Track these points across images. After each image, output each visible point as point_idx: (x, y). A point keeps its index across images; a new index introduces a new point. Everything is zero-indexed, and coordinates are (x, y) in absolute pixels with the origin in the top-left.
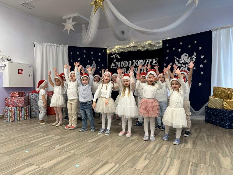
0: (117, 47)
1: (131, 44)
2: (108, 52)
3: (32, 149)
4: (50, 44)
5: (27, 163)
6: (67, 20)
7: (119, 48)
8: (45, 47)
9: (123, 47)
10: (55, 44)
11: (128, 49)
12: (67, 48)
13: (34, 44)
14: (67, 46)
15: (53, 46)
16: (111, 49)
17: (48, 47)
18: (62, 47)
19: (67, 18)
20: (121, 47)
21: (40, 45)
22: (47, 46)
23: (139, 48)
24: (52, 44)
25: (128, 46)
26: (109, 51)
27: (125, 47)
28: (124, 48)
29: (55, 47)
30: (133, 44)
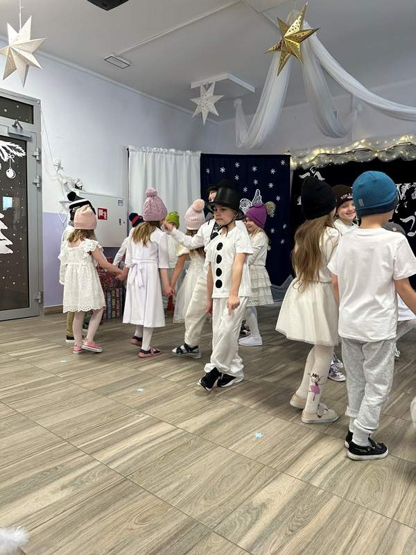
0: (316, 152)
1: (356, 144)
2: (293, 164)
3: (150, 386)
4: (161, 149)
5: (148, 416)
6: (202, 90)
7: (322, 156)
8: (151, 156)
9: (333, 152)
10: (173, 150)
11: (345, 156)
12: (199, 158)
13: (128, 149)
14: (199, 153)
15: (168, 156)
16: (301, 158)
17: (158, 156)
18: (188, 157)
19: (202, 87)
20: (328, 152)
21: (141, 153)
22: (156, 154)
23: (376, 155)
24: (167, 150)
25: (347, 150)
26: (296, 164)
27: (340, 153)
28: (336, 156)
29: (173, 156)
30: (360, 143)
